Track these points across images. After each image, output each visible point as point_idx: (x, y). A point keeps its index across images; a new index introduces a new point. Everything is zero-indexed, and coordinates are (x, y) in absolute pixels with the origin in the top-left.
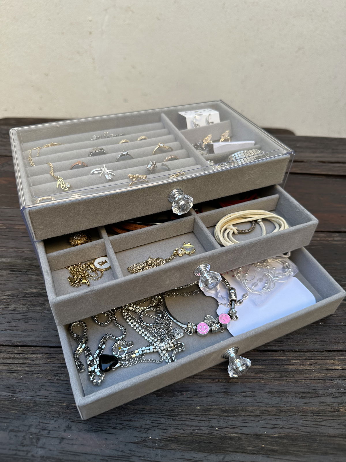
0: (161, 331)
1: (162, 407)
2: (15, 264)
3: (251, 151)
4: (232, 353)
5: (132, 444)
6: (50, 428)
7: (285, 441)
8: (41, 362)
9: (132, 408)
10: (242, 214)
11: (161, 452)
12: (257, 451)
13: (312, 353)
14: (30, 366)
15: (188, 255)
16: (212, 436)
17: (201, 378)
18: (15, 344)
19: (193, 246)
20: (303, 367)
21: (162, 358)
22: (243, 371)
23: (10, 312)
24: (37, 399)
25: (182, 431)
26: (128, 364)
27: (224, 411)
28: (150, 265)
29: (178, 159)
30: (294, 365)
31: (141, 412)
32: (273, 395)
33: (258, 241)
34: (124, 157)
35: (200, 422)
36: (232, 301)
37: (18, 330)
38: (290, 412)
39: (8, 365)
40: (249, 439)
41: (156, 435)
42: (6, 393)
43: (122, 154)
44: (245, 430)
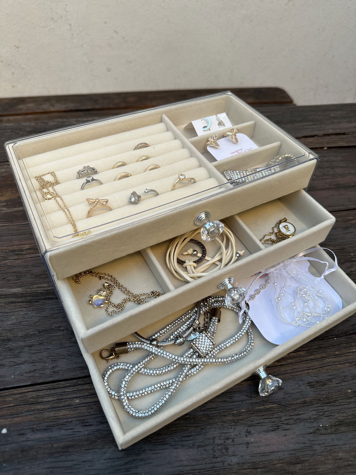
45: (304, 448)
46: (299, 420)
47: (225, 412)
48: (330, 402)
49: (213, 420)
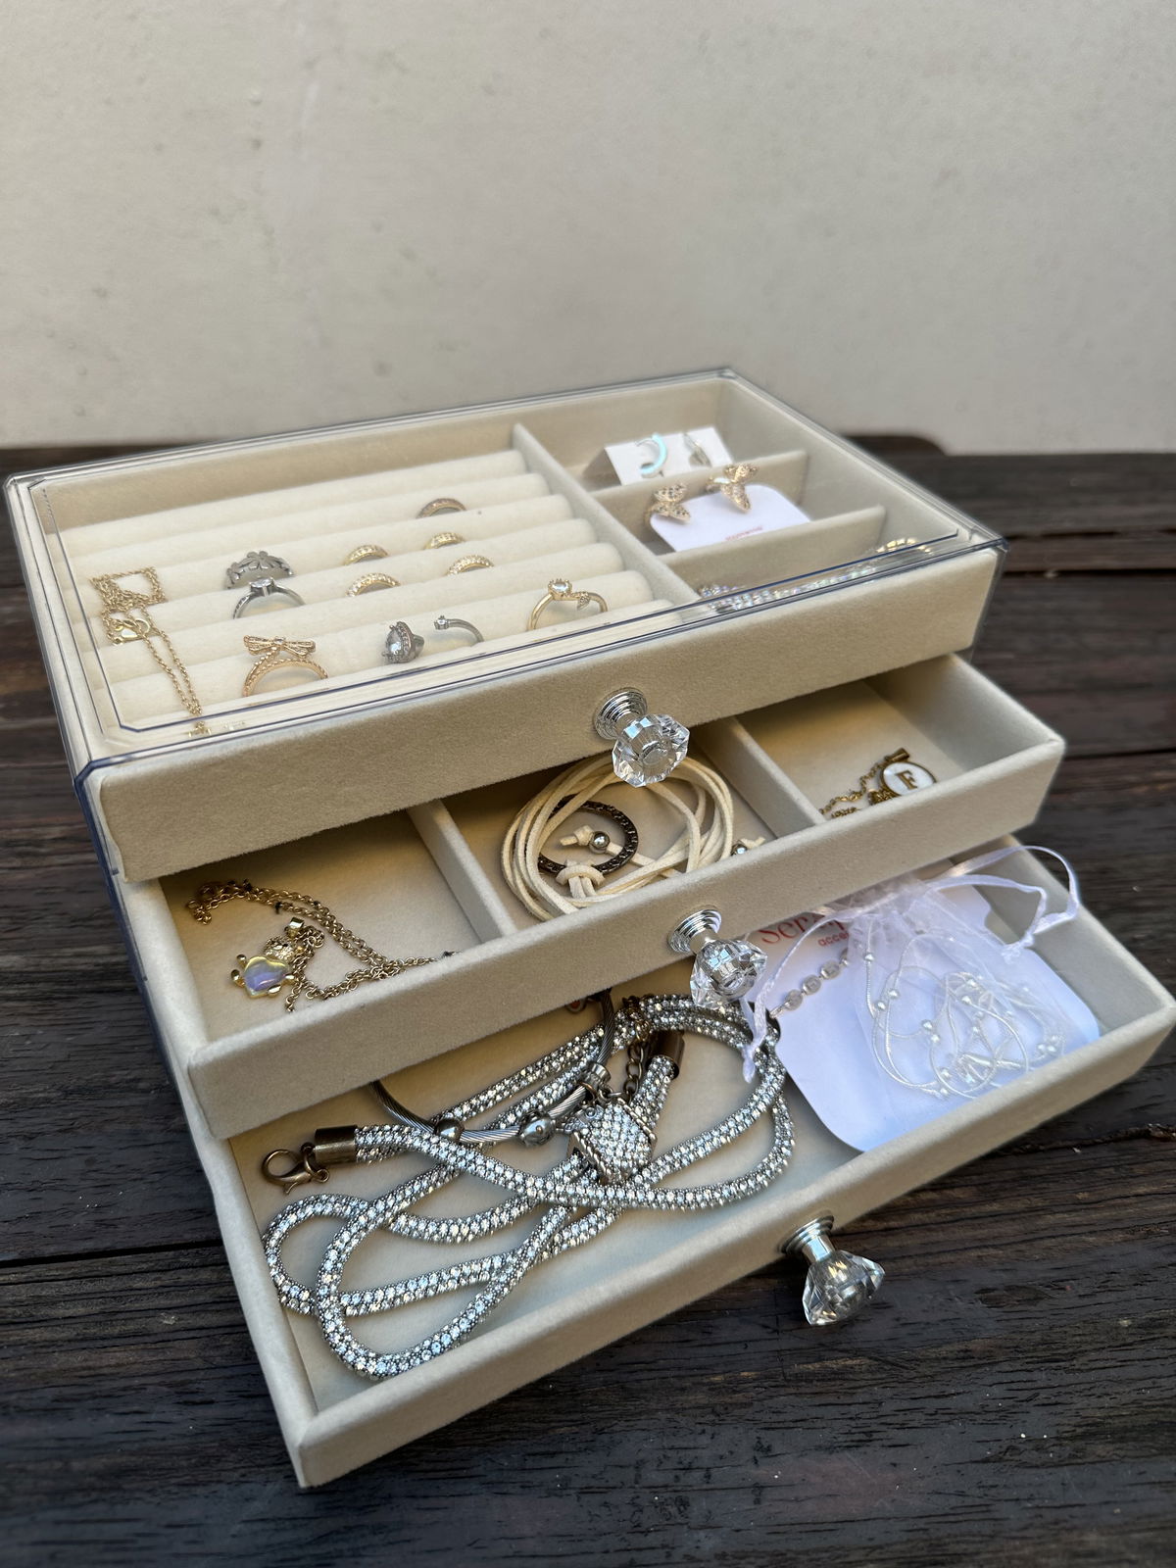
1: (1018, 1337)
5: (979, 1466)
6: (705, 1462)
9: (934, 1356)
11: (1073, 1477)
25: (1107, 1401)
31: (964, 1364)
35: (1148, 1363)
41: (1037, 1424)
45: (959, 1511)
46: (943, 1414)
47: (683, 1377)
48: (1057, 1357)
49: (638, 1403)
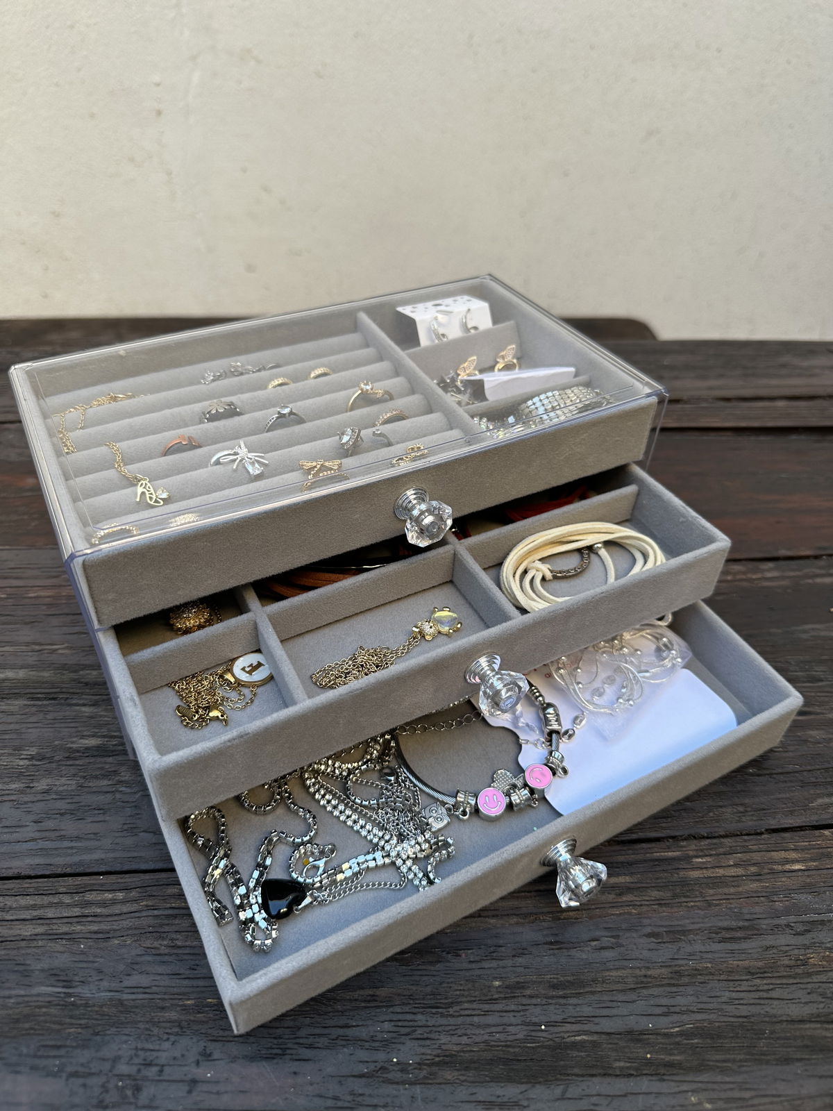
0: (396, 814)
1: (414, 988)
2: (37, 682)
3: (569, 391)
4: (562, 853)
5: (355, 1079)
6: (162, 1061)
7: (696, 1041)
8: (125, 909)
9: (348, 997)
10: (562, 535)
11: (422, 1092)
12: (637, 1069)
13: (738, 839)
14: (99, 919)
15: (446, 635)
16: (534, 1045)
17: (497, 916)
18: (59, 871)
19: (455, 615)
20: (721, 872)
21: (404, 876)
22: (590, 892)
23: (39, 797)
24: (125, 997)
25: (464, 1040)
26: (329, 896)
27: (554, 987)
28: (362, 666)
29: (408, 418)
30: (702, 868)
31: (368, 1005)
32: (660, 940)
33: (603, 595)
34: (283, 421)
35: (505, 1014)
36: (551, 733)
37: (62, 838)
38: (700, 975)
39: (48, 921)
40: (617, 1044)
41: (408, 1052)
42: (50, 989)
43: (279, 413)
44: (606, 1025)
